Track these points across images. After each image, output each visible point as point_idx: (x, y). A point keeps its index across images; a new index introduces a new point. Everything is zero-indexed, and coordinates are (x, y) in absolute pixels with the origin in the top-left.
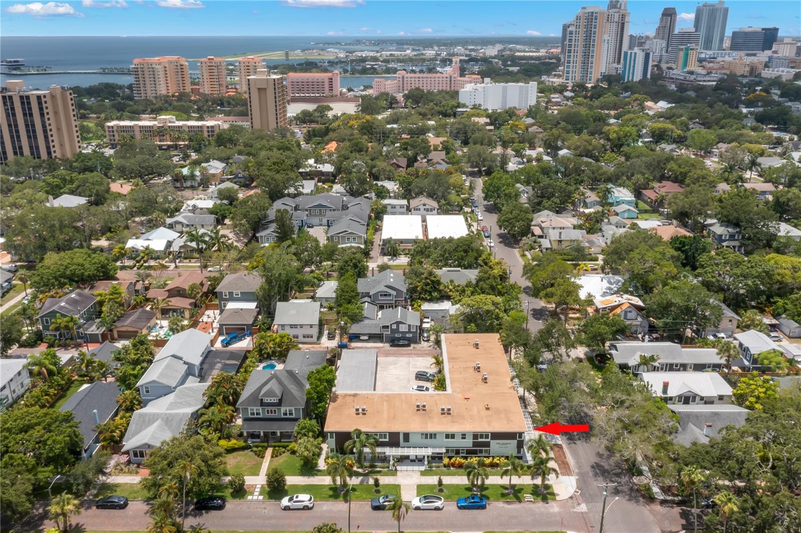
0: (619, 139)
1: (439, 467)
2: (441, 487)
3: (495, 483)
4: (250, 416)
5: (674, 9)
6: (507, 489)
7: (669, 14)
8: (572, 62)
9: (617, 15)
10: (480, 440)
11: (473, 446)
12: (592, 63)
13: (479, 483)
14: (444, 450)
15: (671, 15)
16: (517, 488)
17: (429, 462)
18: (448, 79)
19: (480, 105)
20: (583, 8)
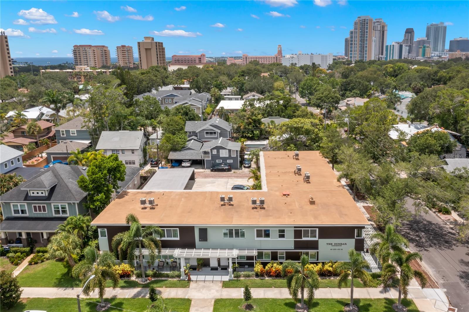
0: (395, 71)
1: (249, 276)
2: (250, 302)
3: (329, 296)
4: (14, 215)
5: (413, 29)
6: (347, 305)
7: (410, 32)
8: (353, 51)
9: (379, 26)
10: (304, 239)
11: (296, 248)
12: (366, 51)
13: (306, 296)
14: (255, 253)
15: (411, 33)
16: (361, 304)
17: (234, 270)
18: (275, 59)
19: (296, 64)
20: (358, 17)
